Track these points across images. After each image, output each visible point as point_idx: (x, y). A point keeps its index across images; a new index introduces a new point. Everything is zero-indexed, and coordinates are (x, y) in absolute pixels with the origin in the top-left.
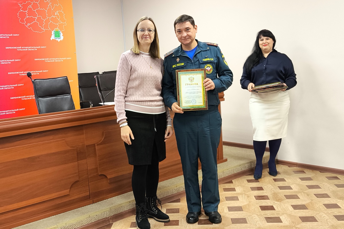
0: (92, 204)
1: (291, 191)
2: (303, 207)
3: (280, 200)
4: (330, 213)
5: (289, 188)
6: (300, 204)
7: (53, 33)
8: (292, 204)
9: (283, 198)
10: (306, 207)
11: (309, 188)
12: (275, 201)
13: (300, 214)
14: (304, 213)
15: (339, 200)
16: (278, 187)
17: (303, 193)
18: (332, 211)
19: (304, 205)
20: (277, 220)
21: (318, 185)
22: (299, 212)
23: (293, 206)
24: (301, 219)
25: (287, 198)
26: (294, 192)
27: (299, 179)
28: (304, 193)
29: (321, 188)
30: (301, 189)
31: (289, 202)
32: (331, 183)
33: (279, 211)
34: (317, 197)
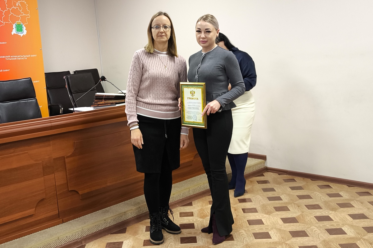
0: (62, 224)
1: (281, 202)
2: (293, 220)
3: (269, 212)
4: (321, 226)
5: (279, 199)
6: (290, 217)
7: (14, 27)
8: (282, 217)
9: (272, 211)
10: (297, 220)
11: (300, 199)
12: (264, 215)
13: (290, 228)
14: (294, 227)
15: (331, 212)
16: (267, 199)
17: (293, 205)
18: (323, 225)
19: (295, 218)
20: (266, 235)
21: (309, 195)
22: (289, 226)
23: (282, 219)
24: (291, 234)
25: (277, 211)
26: (284, 203)
27: (290, 189)
28: (295, 204)
29: (313, 198)
30: (292, 200)
31: (278, 215)
32: (322, 193)
33: (268, 226)
34: (309, 209)
